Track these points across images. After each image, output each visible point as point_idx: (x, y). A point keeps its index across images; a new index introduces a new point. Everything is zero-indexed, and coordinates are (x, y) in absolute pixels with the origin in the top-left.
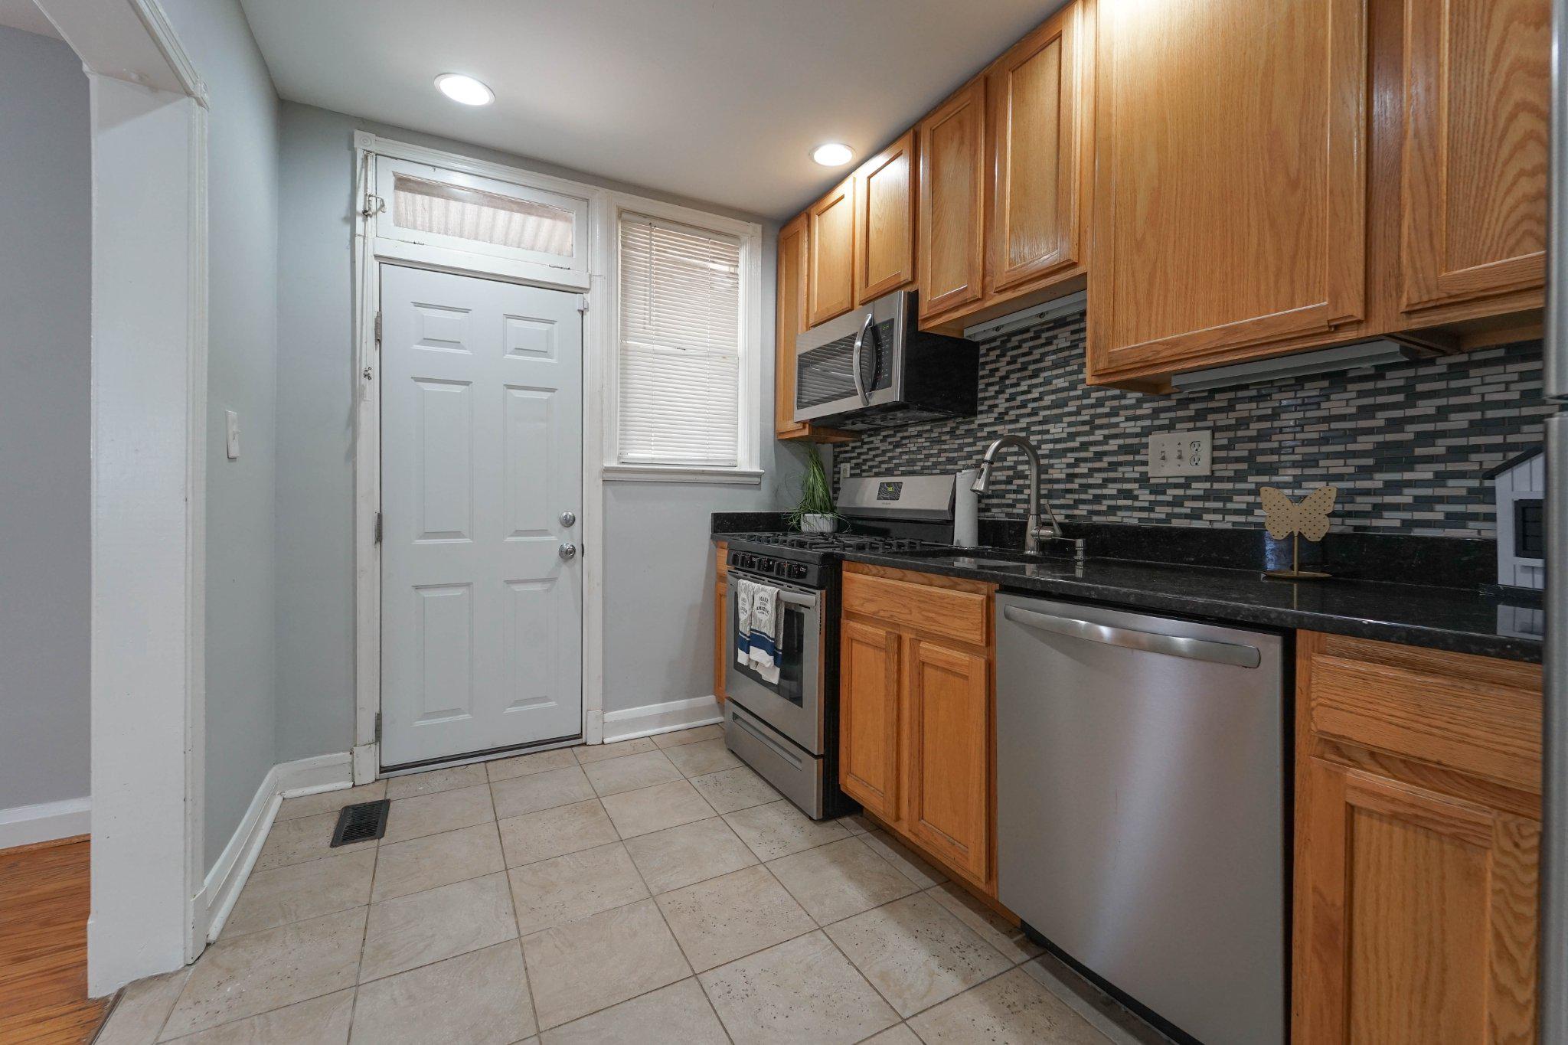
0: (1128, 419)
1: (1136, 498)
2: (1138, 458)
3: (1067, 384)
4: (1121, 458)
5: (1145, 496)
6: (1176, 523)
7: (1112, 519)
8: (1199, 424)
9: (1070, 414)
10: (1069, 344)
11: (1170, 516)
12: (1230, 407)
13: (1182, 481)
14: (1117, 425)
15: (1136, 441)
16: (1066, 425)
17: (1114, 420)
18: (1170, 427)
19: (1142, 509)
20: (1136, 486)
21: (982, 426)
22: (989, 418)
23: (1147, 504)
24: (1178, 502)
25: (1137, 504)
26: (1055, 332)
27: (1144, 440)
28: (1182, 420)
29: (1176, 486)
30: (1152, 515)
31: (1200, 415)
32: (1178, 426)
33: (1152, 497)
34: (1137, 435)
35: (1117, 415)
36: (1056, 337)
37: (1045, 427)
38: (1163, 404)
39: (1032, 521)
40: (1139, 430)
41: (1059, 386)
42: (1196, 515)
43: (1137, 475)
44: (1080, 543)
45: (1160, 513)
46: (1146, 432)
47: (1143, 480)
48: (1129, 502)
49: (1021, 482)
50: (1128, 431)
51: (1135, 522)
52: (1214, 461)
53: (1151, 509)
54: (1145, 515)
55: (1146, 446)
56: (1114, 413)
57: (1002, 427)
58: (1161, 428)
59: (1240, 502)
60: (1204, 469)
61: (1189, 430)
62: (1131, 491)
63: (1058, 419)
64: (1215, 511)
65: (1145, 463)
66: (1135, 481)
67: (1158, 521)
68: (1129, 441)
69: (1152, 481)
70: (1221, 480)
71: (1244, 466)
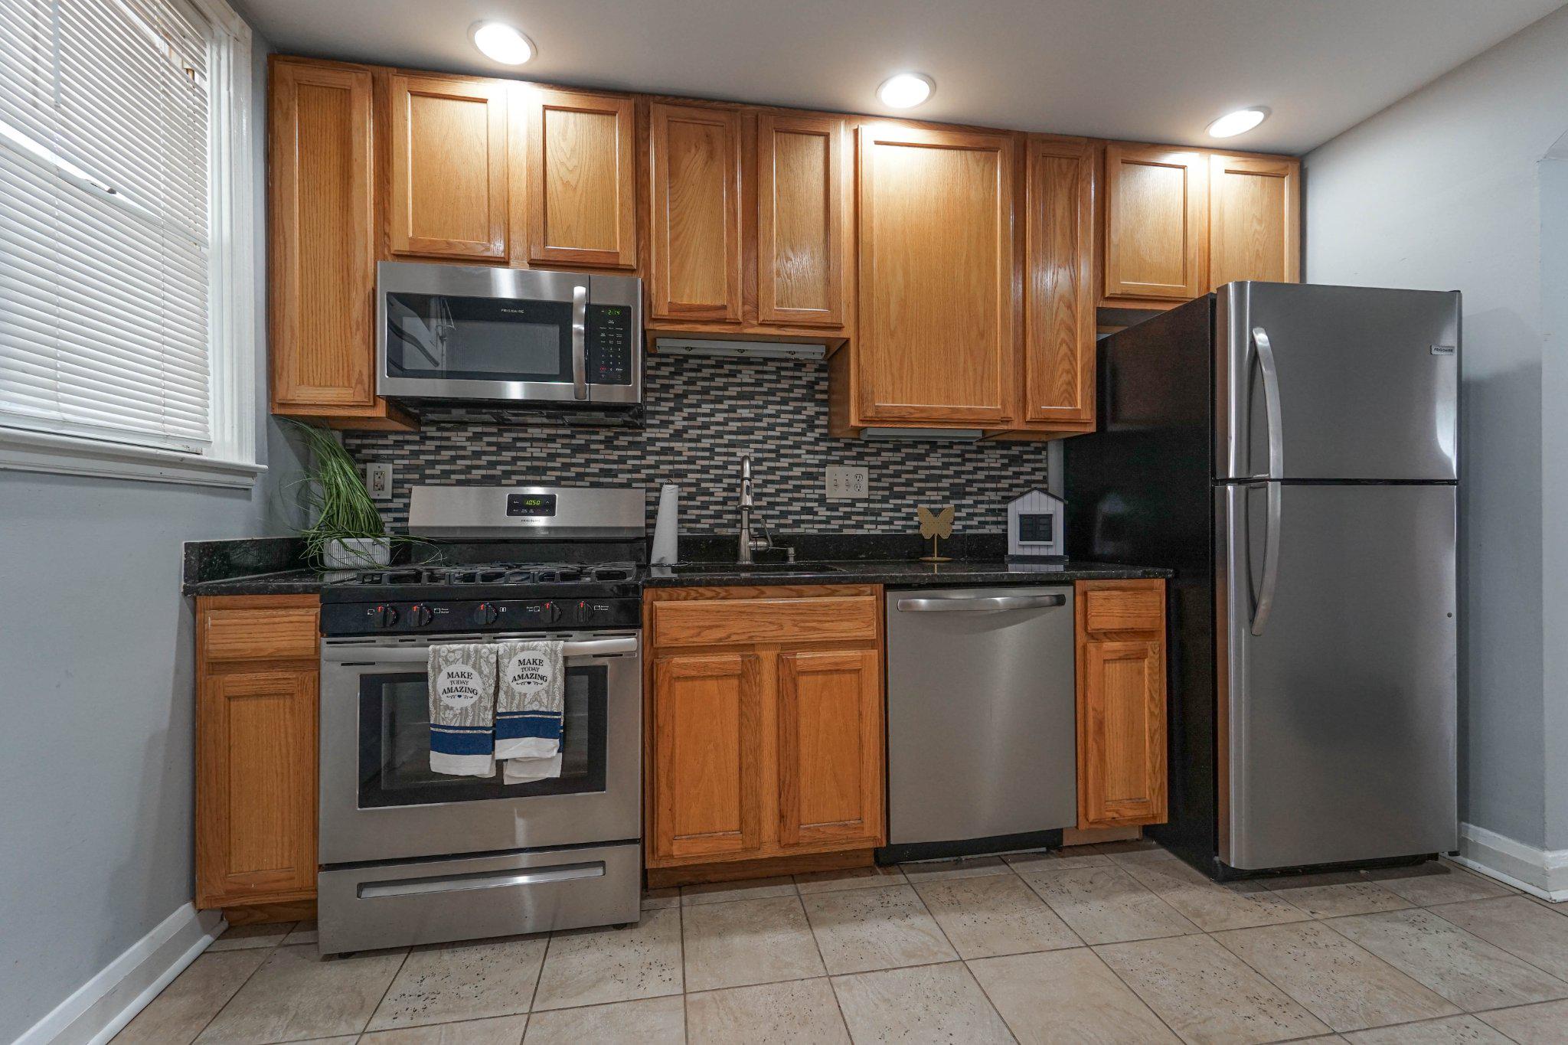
0: (808, 452)
1: (816, 514)
2: (817, 483)
3: (752, 416)
4: (804, 483)
5: (823, 513)
6: (846, 532)
7: (796, 530)
8: (859, 463)
9: (757, 442)
10: (753, 381)
11: (842, 527)
12: (878, 454)
13: (850, 501)
14: (799, 456)
15: (815, 470)
16: (753, 451)
17: (796, 452)
18: (840, 462)
19: (820, 522)
20: (816, 504)
21: (652, 441)
22: (665, 433)
23: (824, 518)
24: (847, 516)
25: (816, 518)
26: (740, 367)
27: (821, 470)
28: (848, 458)
29: (846, 505)
30: (829, 527)
31: (860, 456)
32: (846, 462)
33: (828, 513)
34: (816, 466)
35: (800, 448)
36: (740, 372)
37: (731, 450)
38: (834, 444)
39: (745, 533)
40: (817, 462)
41: (744, 416)
42: (859, 525)
43: (817, 496)
44: (791, 551)
45: (835, 524)
46: (823, 464)
47: (822, 500)
48: (810, 517)
49: (706, 498)
50: (808, 461)
51: (815, 532)
52: (871, 488)
53: (827, 522)
54: (823, 526)
55: (824, 474)
56: (797, 446)
57: (680, 444)
58: (834, 462)
59: (885, 516)
60: (864, 493)
61: (853, 466)
62: (812, 508)
63: (744, 444)
64: (872, 522)
65: (823, 487)
66: (816, 500)
67: (833, 530)
68: (810, 470)
69: (828, 501)
70: (874, 501)
71: (887, 493)
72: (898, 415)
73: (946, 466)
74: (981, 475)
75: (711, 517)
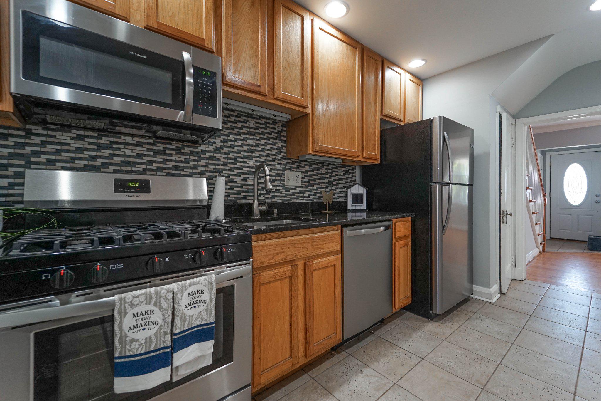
0: (278, 164)
1: (281, 193)
2: (282, 178)
3: (254, 144)
4: (277, 178)
5: (284, 192)
6: (293, 201)
7: (273, 200)
8: (298, 170)
9: (256, 157)
10: (254, 127)
11: (291, 199)
12: (304, 167)
13: (294, 187)
14: (274, 165)
15: (281, 172)
16: (254, 161)
17: (273, 163)
18: (290, 169)
19: (283, 197)
20: (281, 188)
21: (204, 152)
22: (211, 148)
23: (284, 195)
24: (293, 194)
25: (281, 195)
26: (249, 119)
27: (283, 172)
28: (294, 168)
29: (293, 189)
30: (286, 199)
31: (298, 167)
32: (293, 169)
33: (286, 193)
34: (281, 170)
35: (274, 161)
36: (249, 121)
37: (245, 160)
38: (288, 161)
39: (256, 203)
40: (281, 169)
41: (251, 143)
42: (298, 198)
43: (281, 185)
44: (276, 210)
45: (288, 198)
46: (284, 170)
47: (283, 186)
48: (279, 194)
49: (233, 184)
50: (278, 168)
51: (281, 201)
52: (302, 182)
53: (285, 197)
54: (284, 198)
55: (284, 174)
56: (273, 160)
57: (220, 155)
58: (288, 169)
59: (307, 194)
60: (299, 184)
61: (295, 171)
62: (280, 190)
63: (251, 158)
64: (302, 197)
65: (284, 181)
66: (281, 186)
67: (288, 200)
68: (279, 172)
69: (286, 187)
70: (303, 187)
71: (307, 184)
72: (327, 150)
73: (327, 173)
74: (337, 178)
75: (235, 194)
